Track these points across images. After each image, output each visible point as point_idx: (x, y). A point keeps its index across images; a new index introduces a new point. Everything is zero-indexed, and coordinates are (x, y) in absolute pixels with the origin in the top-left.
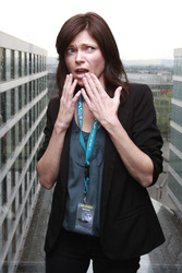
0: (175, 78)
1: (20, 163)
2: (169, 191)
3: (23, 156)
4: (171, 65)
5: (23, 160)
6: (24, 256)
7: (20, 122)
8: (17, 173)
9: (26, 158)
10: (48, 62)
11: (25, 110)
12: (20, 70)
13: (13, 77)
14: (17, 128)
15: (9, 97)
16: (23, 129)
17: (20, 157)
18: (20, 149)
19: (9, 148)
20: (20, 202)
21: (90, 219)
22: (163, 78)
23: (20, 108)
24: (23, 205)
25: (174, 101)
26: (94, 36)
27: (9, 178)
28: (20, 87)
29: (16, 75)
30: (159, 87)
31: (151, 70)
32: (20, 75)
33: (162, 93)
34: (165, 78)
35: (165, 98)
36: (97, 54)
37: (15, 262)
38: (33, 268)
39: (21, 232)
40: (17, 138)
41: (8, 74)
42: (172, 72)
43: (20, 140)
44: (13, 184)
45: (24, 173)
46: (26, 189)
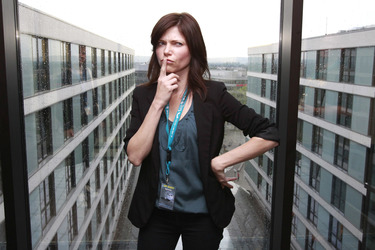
0: (250, 74)
1: (112, 151)
2: (245, 174)
3: (114, 145)
4: (245, 62)
5: (114, 150)
6: (117, 235)
7: (111, 115)
8: (109, 162)
9: (117, 147)
10: (135, 61)
11: (115, 104)
12: (110, 68)
13: (103, 74)
14: (108, 121)
15: (100, 92)
16: (114, 121)
17: (111, 147)
18: (111, 139)
19: (101, 140)
20: (113, 188)
21: (171, 198)
22: (239, 74)
23: (111, 102)
24: (115, 190)
25: (249, 95)
26: (183, 33)
27: (102, 166)
28: (110, 83)
29: (107, 72)
30: (235, 82)
31: (228, 67)
32: (110, 73)
33: (238, 87)
34: (241, 74)
35: (240, 91)
36: (184, 49)
37: (109, 241)
38: (125, 245)
39: (113, 215)
40: (108, 130)
41: (99, 72)
42: (247, 68)
43: (111, 132)
44: (106, 171)
45: (115, 161)
46: (117, 176)
